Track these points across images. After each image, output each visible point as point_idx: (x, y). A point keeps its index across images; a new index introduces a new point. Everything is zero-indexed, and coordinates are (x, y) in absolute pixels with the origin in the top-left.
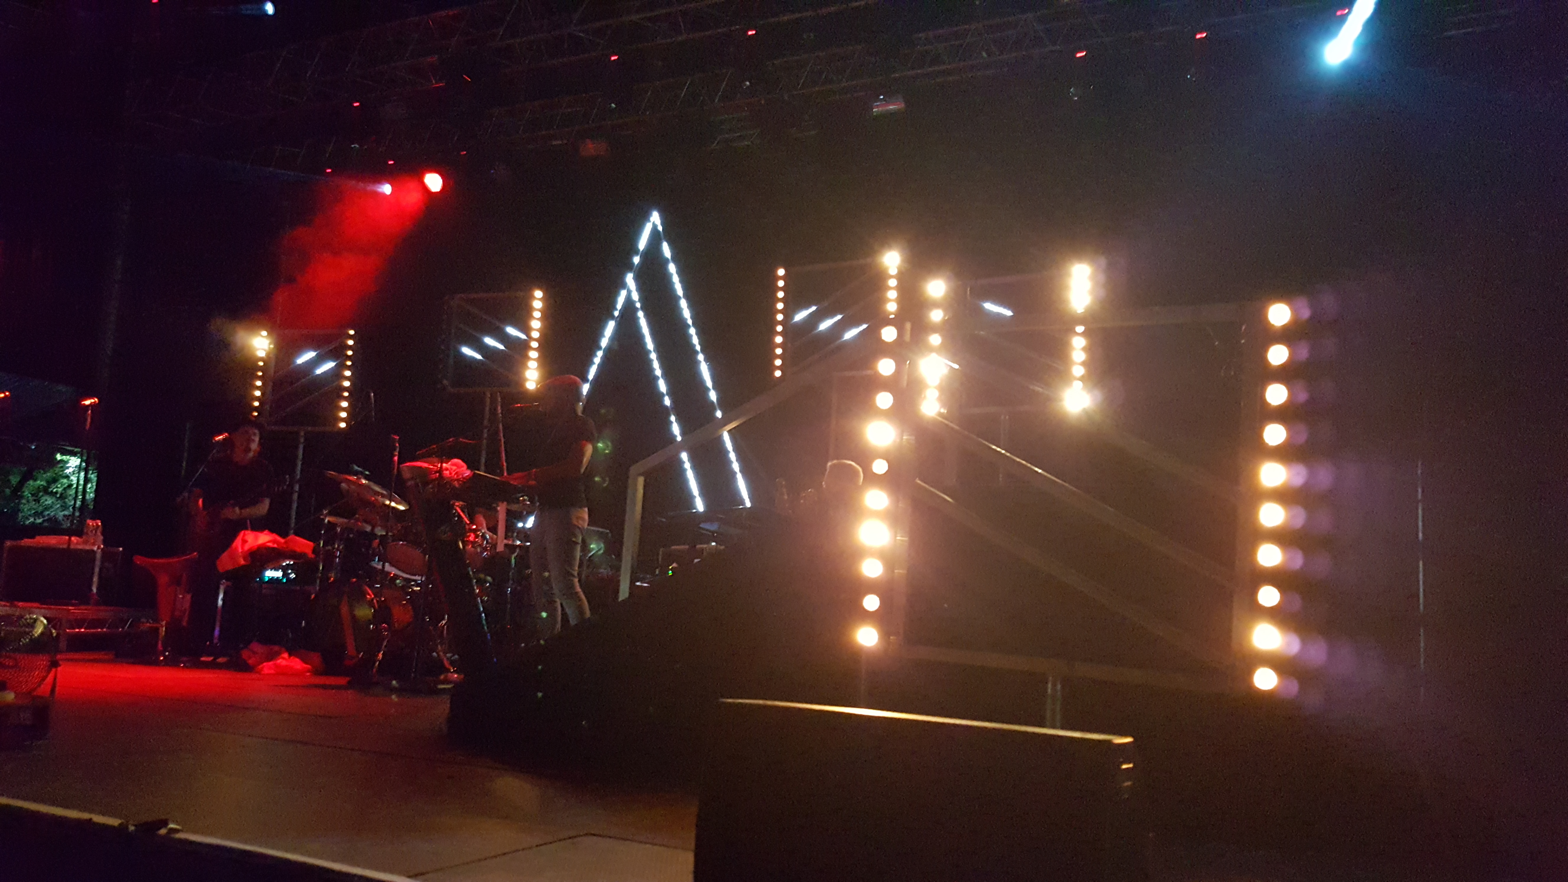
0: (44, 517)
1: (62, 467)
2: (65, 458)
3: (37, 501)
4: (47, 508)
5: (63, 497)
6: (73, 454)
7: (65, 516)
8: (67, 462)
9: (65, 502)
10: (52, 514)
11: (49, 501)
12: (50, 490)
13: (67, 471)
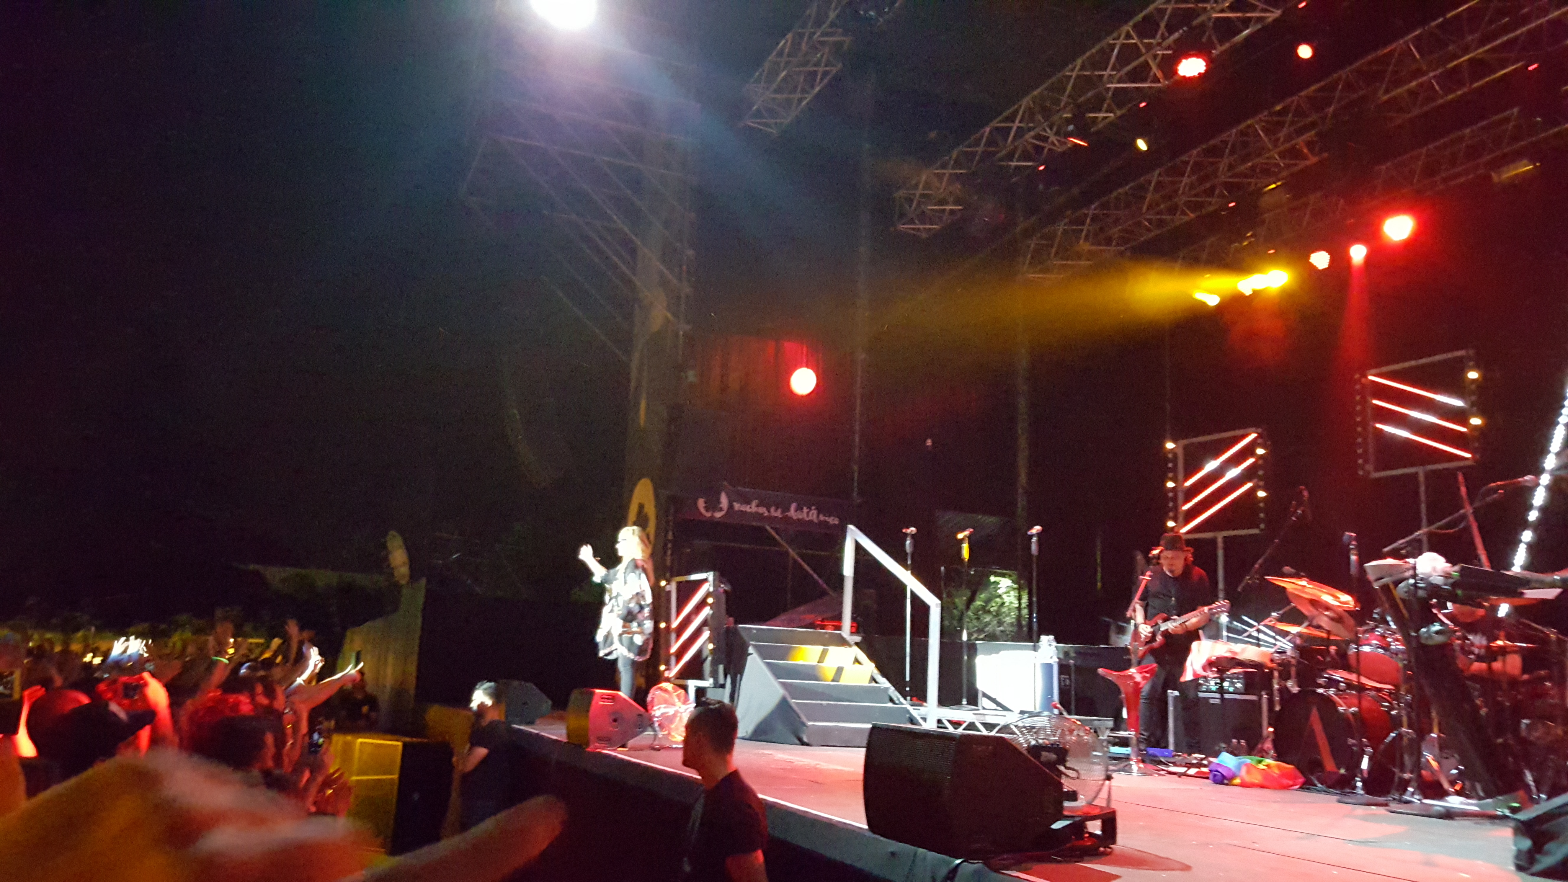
0: (985, 632)
1: (994, 588)
2: (997, 579)
3: (978, 619)
4: (987, 624)
5: (998, 614)
6: (1003, 575)
7: (1002, 631)
8: (998, 583)
9: (1000, 619)
10: (991, 630)
11: (988, 618)
12: (987, 608)
13: (1000, 592)
